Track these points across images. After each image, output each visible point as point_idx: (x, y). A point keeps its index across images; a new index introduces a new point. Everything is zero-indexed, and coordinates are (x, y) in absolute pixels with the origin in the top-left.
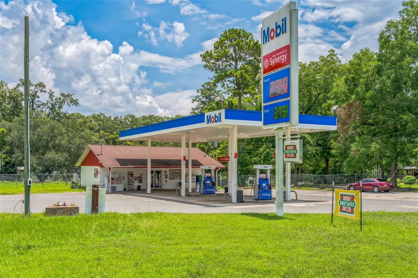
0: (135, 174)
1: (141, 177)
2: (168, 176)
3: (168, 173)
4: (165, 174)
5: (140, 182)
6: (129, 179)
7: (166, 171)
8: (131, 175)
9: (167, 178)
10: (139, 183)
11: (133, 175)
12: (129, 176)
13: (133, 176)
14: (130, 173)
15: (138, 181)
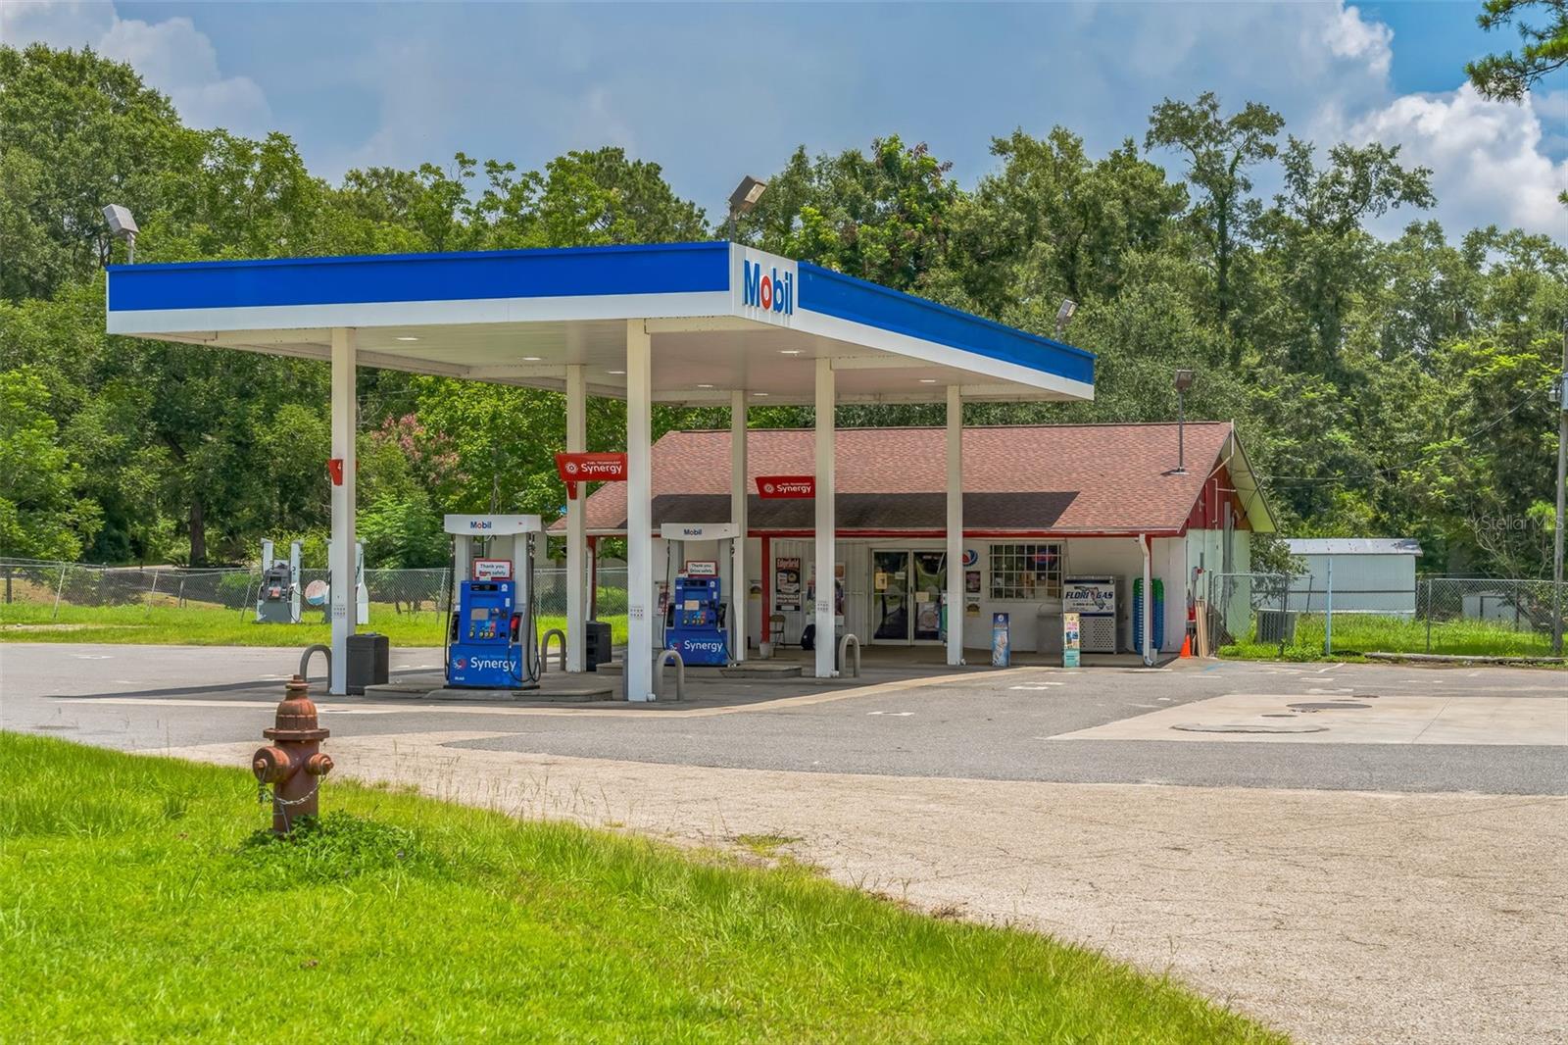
2: (985, 580)
3: (983, 565)
4: (965, 570)
6: (778, 591)
7: (973, 554)
8: (788, 571)
9: (978, 590)
11: (798, 575)
12: (781, 576)
13: (798, 581)
14: (783, 565)
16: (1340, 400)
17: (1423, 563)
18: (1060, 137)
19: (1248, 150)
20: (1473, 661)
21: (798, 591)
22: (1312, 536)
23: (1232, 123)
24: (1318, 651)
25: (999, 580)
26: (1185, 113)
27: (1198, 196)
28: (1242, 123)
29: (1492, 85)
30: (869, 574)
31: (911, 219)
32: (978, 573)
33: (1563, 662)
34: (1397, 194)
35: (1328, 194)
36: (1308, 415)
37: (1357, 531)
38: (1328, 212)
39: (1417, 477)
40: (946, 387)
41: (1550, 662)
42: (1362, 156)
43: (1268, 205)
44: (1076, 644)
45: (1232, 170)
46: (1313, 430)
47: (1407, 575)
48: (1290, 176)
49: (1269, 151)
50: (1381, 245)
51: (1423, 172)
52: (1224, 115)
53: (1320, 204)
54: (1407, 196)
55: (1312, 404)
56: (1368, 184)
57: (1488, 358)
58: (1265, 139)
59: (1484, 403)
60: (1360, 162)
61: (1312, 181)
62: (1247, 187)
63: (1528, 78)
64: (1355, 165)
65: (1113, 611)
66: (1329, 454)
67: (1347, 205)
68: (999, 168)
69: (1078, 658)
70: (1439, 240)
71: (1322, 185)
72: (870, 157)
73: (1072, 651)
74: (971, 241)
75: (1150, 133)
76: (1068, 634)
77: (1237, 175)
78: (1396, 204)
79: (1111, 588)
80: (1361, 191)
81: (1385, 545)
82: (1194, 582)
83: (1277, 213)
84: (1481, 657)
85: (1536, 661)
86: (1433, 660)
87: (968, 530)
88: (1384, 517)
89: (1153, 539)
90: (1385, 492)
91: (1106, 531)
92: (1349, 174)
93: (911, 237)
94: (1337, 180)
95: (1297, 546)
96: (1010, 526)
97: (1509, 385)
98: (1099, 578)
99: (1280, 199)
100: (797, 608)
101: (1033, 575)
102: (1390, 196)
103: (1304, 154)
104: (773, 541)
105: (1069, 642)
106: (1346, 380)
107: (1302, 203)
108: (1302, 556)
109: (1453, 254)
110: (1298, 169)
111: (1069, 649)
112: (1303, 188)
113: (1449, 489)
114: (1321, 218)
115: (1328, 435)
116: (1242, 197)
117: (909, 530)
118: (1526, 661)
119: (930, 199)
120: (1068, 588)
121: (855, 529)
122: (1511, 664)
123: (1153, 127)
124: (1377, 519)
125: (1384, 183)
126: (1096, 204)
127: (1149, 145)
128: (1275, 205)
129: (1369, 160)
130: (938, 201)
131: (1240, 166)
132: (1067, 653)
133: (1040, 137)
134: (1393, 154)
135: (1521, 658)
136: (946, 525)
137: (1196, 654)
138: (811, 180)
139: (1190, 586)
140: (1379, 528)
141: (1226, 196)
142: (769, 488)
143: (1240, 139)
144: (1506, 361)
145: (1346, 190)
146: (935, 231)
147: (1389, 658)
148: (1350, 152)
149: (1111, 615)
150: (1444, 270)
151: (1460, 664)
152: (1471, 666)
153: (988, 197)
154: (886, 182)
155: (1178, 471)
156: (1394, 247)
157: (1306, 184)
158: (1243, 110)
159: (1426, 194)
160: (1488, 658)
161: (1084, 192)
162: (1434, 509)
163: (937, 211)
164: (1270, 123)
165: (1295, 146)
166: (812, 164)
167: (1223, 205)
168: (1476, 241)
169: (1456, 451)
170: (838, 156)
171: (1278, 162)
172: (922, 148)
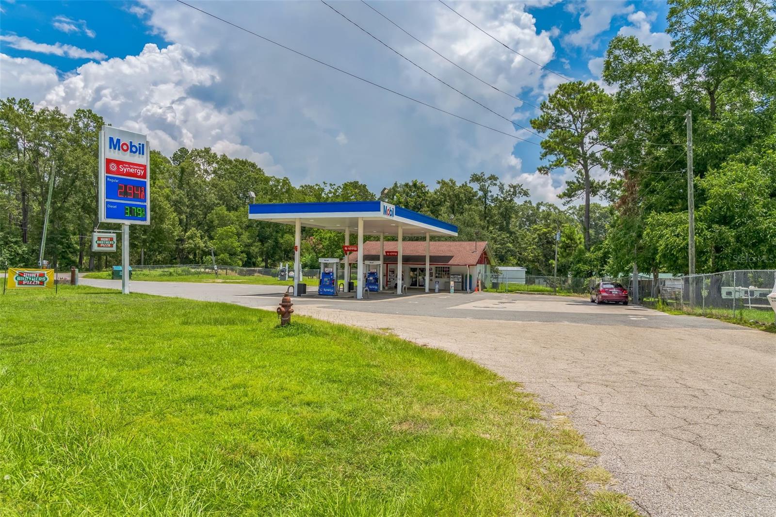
2: (434, 274)
3: (433, 271)
6: (390, 276)
7: (431, 268)
8: (392, 271)
9: (432, 276)
11: (394, 272)
13: (394, 274)
16: (510, 237)
17: (527, 272)
18: (451, 181)
19: (491, 184)
21: (394, 276)
23: (488, 178)
24: (504, 291)
25: (437, 274)
26: (478, 176)
27: (480, 194)
28: (490, 178)
29: (542, 172)
30: (409, 272)
31: (419, 197)
32: (432, 273)
34: (522, 194)
35: (508, 194)
36: (503, 240)
37: (513, 265)
38: (508, 197)
39: (526, 254)
40: (426, 233)
41: (554, 294)
43: (495, 196)
44: (453, 288)
45: (487, 188)
46: (504, 244)
47: (524, 275)
48: (500, 190)
49: (495, 184)
50: (519, 205)
51: (528, 189)
52: (486, 177)
53: (506, 196)
54: (524, 195)
55: (504, 238)
56: (516, 192)
57: (541, 229)
58: (494, 182)
59: (540, 239)
60: (514, 187)
61: (504, 191)
62: (491, 192)
63: (550, 170)
65: (461, 281)
66: (507, 249)
67: (512, 196)
68: (438, 187)
69: (453, 291)
70: (531, 204)
71: (507, 192)
72: (411, 184)
74: (432, 202)
76: (451, 286)
78: (522, 196)
79: (461, 276)
80: (515, 194)
81: (519, 268)
82: (478, 275)
83: (497, 197)
87: (430, 263)
88: (519, 262)
89: (470, 266)
90: (519, 257)
91: (460, 264)
92: (512, 190)
93: (419, 201)
94: (510, 191)
95: (500, 268)
97: (545, 235)
98: (458, 274)
99: (498, 195)
101: (444, 273)
103: (503, 185)
104: (389, 265)
106: (511, 233)
107: (502, 195)
108: (501, 271)
109: (534, 207)
110: (501, 188)
112: (502, 192)
113: (533, 257)
114: (506, 199)
115: (507, 245)
116: (489, 194)
117: (418, 263)
118: (549, 294)
119: (423, 193)
120: (451, 276)
121: (406, 263)
122: (545, 294)
123: (471, 179)
124: (517, 263)
125: (519, 191)
126: (459, 195)
127: (470, 183)
129: (516, 187)
130: (425, 193)
131: (489, 187)
132: (451, 290)
133: (447, 181)
134: (521, 186)
136: (426, 262)
137: (479, 291)
138: (398, 188)
140: (518, 265)
142: (388, 254)
143: (489, 182)
144: (545, 230)
145: (511, 193)
146: (424, 200)
147: (519, 293)
148: (512, 185)
150: (532, 210)
151: (534, 294)
153: (436, 193)
154: (414, 189)
155: (476, 251)
156: (521, 205)
158: (490, 176)
159: (528, 195)
160: (540, 293)
161: (456, 192)
162: (529, 261)
163: (425, 195)
164: (496, 179)
165: (501, 184)
166: (398, 185)
167: (485, 195)
168: (539, 205)
169: (534, 249)
170: (404, 184)
171: (497, 187)
172: (422, 182)
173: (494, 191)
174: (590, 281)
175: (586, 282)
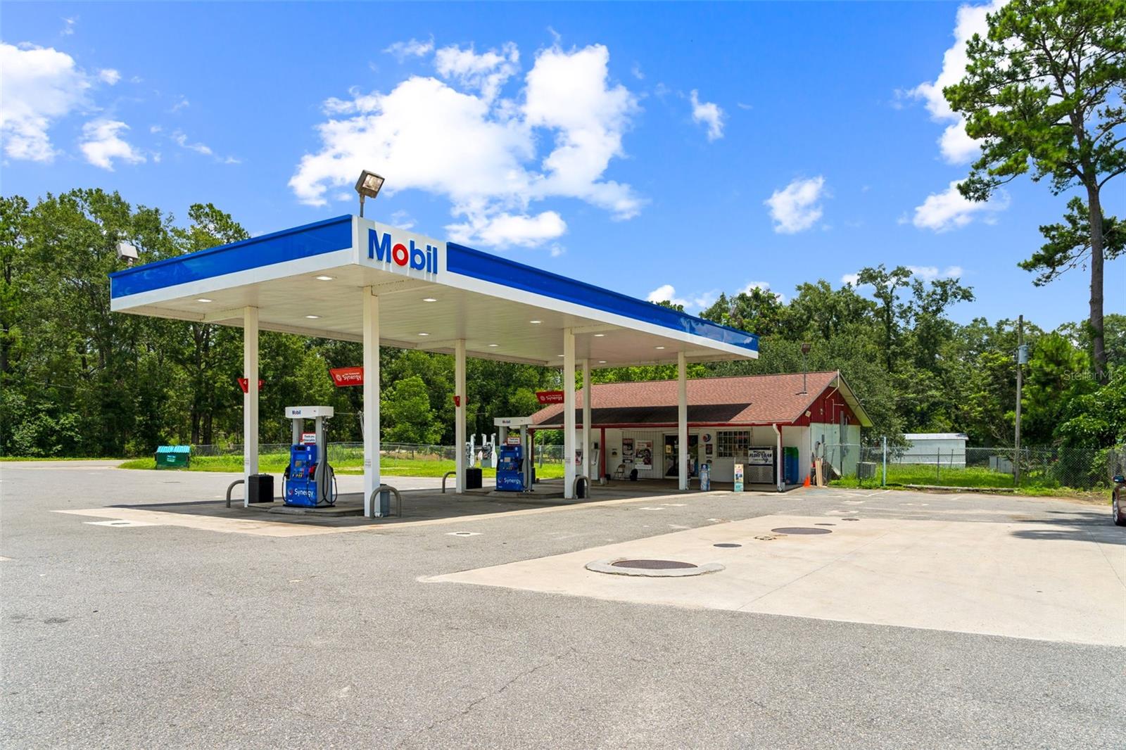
0: (636, 444)
1: (648, 450)
2: (715, 448)
3: (714, 441)
4: (704, 443)
5: (646, 461)
6: (624, 454)
7: (709, 436)
8: (628, 445)
9: (711, 453)
10: (645, 464)
12: (625, 447)
13: (632, 449)
14: (626, 442)
15: (642, 459)
16: (935, 378)
17: (967, 443)
18: (822, 283)
19: (897, 283)
20: (962, 490)
21: (631, 454)
22: (922, 433)
23: (891, 274)
24: (878, 483)
25: (721, 448)
26: (872, 271)
27: (880, 303)
28: (895, 274)
29: (972, 194)
30: (663, 446)
31: (764, 316)
32: (711, 445)
33: (1012, 491)
34: (959, 297)
35: (931, 299)
36: (922, 385)
37: (944, 431)
38: (931, 306)
39: (966, 408)
40: (677, 353)
41: (1005, 491)
42: (944, 283)
43: (906, 305)
44: (742, 479)
45: (892, 292)
46: (923, 391)
47: (961, 448)
48: (915, 293)
49: (906, 284)
50: (962, 327)
51: (970, 288)
52: (888, 272)
53: (928, 303)
54: (963, 297)
55: (922, 380)
56: (947, 294)
57: (997, 358)
58: (904, 279)
59: (996, 377)
60: (943, 285)
61: (924, 295)
62: (898, 298)
63: (991, 188)
64: (941, 286)
65: (772, 463)
66: (932, 400)
67: (939, 303)
68: (796, 295)
69: (742, 487)
70: (986, 324)
71: (928, 295)
72: (749, 294)
73: (739, 484)
74: (788, 323)
75: (858, 280)
76: (737, 475)
77: (893, 294)
78: (959, 301)
79: (771, 452)
80: (944, 297)
81: (953, 436)
82: (817, 449)
83: (909, 308)
84: (966, 488)
85: (997, 491)
86: (939, 489)
87: (689, 423)
88: (956, 425)
89: (783, 427)
90: (956, 416)
91: (756, 422)
92: (939, 290)
93: (764, 323)
94: (934, 293)
95: (908, 436)
96: (709, 421)
97: (1006, 369)
98: (762, 447)
99: (911, 302)
100: (632, 461)
101: (737, 446)
102: (956, 297)
103: (920, 284)
104: (606, 429)
105: (737, 479)
106: (938, 371)
107: (920, 303)
108: (910, 441)
109: (991, 329)
110: (918, 290)
111: (737, 482)
112: (920, 297)
113: (981, 412)
114: (928, 308)
115: (930, 393)
116: (896, 303)
117: (661, 423)
118: (992, 490)
119: (772, 309)
120: (750, 452)
121: (638, 424)
123: (859, 277)
124: (953, 426)
125: (954, 292)
126: (834, 306)
127: (858, 284)
128: (909, 304)
129: (947, 284)
130: (774, 310)
131: (894, 290)
132: (736, 485)
133: (814, 283)
134: (957, 282)
135: (989, 489)
136: (678, 421)
137: (816, 484)
138: (728, 304)
139: (813, 450)
140: (953, 430)
141: (889, 302)
142: (543, 398)
143: (894, 280)
144: (1004, 359)
145: (938, 297)
146: (774, 320)
147: (916, 488)
148: (938, 281)
149: (770, 465)
150: (987, 334)
151: (955, 492)
152: (960, 493)
153: (793, 306)
154: (755, 303)
155: (803, 393)
156: (967, 327)
157: (921, 296)
158: (895, 269)
159: (972, 297)
160: (971, 488)
161: (829, 302)
162: (975, 421)
163: (775, 313)
164: (907, 274)
165: (916, 281)
166: (728, 299)
167: (888, 305)
168: (1000, 324)
169: (984, 397)
170: (738, 295)
171: (910, 287)
172: (769, 290)
173: (905, 296)
174: (1107, 455)
175: (1097, 461)
